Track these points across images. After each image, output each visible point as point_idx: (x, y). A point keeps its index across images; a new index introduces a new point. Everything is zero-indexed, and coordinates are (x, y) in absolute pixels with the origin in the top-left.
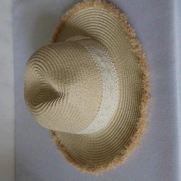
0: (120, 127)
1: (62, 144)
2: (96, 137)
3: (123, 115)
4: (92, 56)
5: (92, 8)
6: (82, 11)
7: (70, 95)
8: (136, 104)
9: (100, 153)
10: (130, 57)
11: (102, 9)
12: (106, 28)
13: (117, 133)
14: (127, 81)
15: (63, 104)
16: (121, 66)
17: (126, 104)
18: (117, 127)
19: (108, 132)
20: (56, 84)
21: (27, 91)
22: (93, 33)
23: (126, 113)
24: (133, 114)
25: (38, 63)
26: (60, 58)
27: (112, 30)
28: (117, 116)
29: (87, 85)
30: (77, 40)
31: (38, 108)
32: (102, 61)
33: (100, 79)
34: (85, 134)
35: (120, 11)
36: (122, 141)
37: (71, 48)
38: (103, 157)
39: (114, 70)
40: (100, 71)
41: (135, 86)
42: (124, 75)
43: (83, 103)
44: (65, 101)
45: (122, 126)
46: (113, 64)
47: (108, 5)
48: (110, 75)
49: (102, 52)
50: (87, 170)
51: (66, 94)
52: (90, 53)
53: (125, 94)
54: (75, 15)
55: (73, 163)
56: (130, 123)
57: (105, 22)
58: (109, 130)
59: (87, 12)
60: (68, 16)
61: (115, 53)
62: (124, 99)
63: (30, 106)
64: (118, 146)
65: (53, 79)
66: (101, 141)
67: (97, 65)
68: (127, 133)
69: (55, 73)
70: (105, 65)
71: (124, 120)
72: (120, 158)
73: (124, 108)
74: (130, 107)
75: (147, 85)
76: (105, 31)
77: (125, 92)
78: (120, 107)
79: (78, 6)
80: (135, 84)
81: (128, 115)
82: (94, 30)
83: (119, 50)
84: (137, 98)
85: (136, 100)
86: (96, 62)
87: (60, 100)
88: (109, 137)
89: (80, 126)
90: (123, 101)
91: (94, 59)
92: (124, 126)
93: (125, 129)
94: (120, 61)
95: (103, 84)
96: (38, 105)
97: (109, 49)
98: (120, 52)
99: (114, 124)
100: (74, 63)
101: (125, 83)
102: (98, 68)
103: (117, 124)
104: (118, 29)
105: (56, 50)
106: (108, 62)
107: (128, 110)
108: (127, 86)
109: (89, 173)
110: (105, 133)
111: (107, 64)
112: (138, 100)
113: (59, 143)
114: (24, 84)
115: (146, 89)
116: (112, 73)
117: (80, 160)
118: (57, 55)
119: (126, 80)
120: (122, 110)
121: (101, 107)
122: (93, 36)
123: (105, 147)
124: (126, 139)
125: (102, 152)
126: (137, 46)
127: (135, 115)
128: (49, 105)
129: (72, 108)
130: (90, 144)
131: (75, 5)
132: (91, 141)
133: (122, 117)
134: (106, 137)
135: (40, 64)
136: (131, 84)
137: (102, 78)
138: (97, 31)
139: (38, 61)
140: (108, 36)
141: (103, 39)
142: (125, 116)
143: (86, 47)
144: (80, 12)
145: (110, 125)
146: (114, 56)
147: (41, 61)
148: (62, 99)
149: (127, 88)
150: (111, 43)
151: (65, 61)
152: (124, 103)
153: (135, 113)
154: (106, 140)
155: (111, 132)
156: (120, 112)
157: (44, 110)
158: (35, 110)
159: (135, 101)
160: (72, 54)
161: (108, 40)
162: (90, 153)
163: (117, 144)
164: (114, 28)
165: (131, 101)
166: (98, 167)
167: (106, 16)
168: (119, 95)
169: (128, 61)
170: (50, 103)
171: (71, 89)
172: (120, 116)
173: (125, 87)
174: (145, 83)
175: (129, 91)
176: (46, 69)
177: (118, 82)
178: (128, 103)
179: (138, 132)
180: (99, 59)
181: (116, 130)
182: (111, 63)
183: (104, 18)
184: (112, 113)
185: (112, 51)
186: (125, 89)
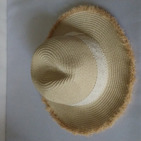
0: (107, 101)
1: (55, 114)
2: (86, 108)
3: (110, 92)
4: (89, 48)
5: (85, 12)
6: (76, 13)
7: (76, 76)
8: (123, 84)
9: (89, 120)
10: (118, 49)
11: (95, 13)
12: (97, 27)
13: (105, 105)
14: (115, 67)
15: (70, 83)
16: (110, 55)
17: (113, 84)
18: (105, 100)
19: (97, 104)
20: (65, 67)
21: (34, 72)
22: (85, 30)
23: (114, 90)
24: (119, 91)
25: (49, 51)
26: (66, 48)
27: (103, 28)
28: (106, 92)
29: (87, 69)
30: (75, 35)
31: (48, 85)
32: (96, 51)
33: (96, 65)
34: (76, 106)
35: (111, 15)
36: (109, 111)
37: (73, 41)
38: (93, 123)
39: (105, 58)
40: (95, 59)
41: (122, 70)
42: (112, 62)
43: (84, 82)
44: (72, 80)
45: (109, 100)
46: (104, 54)
47: (101, 10)
48: (102, 62)
49: (95, 45)
50: (78, 133)
51: (73, 75)
52: (87, 45)
53: (112, 76)
54: (70, 16)
55: (66, 128)
56: (117, 97)
57: (97, 22)
58: (98, 103)
59: (81, 14)
60: (64, 17)
61: (105, 45)
62: (112, 79)
63: (39, 84)
64: (106, 115)
65: (62, 63)
66: (90, 111)
67: (93, 54)
68: (114, 105)
69: (63, 59)
70: (98, 54)
71: (111, 95)
72: (108, 124)
73: (111, 86)
74: (117, 86)
75: (134, 70)
76: (96, 29)
77: (113, 75)
78: (109, 85)
79: (74, 10)
80: (122, 69)
81: (115, 92)
82: (86, 28)
83: (108, 44)
84: (123, 79)
85: (123, 81)
86: (92, 52)
87: (67, 79)
88: (98, 108)
89: (78, 99)
90: (111, 81)
91: (91, 50)
92: (112, 100)
93: (112, 102)
94: (109, 52)
95: (98, 68)
96: (47, 83)
97: (100, 42)
98: (109, 45)
99: (103, 98)
100: (77, 52)
101: (113, 68)
102: (94, 56)
103: (105, 98)
104: (108, 28)
105: (62, 42)
106: (100, 52)
107: (115, 88)
108: (115, 70)
109: (80, 135)
110: (94, 105)
111: (100, 53)
112: (125, 81)
113: (53, 113)
114: (31, 67)
115: (133, 73)
116: (103, 60)
117: (72, 125)
118: (63, 46)
119: (114, 65)
120: (110, 88)
121: (96, 85)
122: (86, 32)
123: (94, 115)
124: (113, 109)
125: (91, 119)
126: (126, 41)
127: (121, 92)
128: (57, 83)
129: (76, 85)
130: (81, 113)
131: (72, 9)
132: (81, 111)
133: (110, 93)
134: (95, 108)
135: (50, 52)
136: (118, 69)
137: (97, 64)
138: (89, 29)
139: (48, 50)
140: (99, 33)
141: (94, 35)
142: (112, 93)
143: (83, 41)
144: (75, 14)
145: (99, 99)
146: (104, 48)
147: (51, 50)
148: (69, 79)
149: (115, 71)
150: (102, 38)
151: (70, 50)
152: (111, 82)
153: (121, 90)
154: (95, 110)
155: (100, 104)
156: (108, 89)
157: (53, 87)
158: (45, 87)
159: (121, 81)
160: (75, 45)
161: (99, 36)
162: (80, 120)
163: (105, 113)
164: (104, 27)
165: (118, 82)
166: (89, 130)
167: (98, 18)
168: (108, 76)
169: (116, 51)
170: (59, 82)
171: (76, 72)
172: (108, 92)
173: (113, 71)
174: (132, 69)
175: (117, 74)
176: (56, 56)
177: (107, 67)
178: (115, 83)
179: (125, 104)
180: (94, 50)
181: (104, 103)
182: (103, 53)
183: (96, 20)
184: (102, 90)
185: (102, 44)
186: (113, 72)
